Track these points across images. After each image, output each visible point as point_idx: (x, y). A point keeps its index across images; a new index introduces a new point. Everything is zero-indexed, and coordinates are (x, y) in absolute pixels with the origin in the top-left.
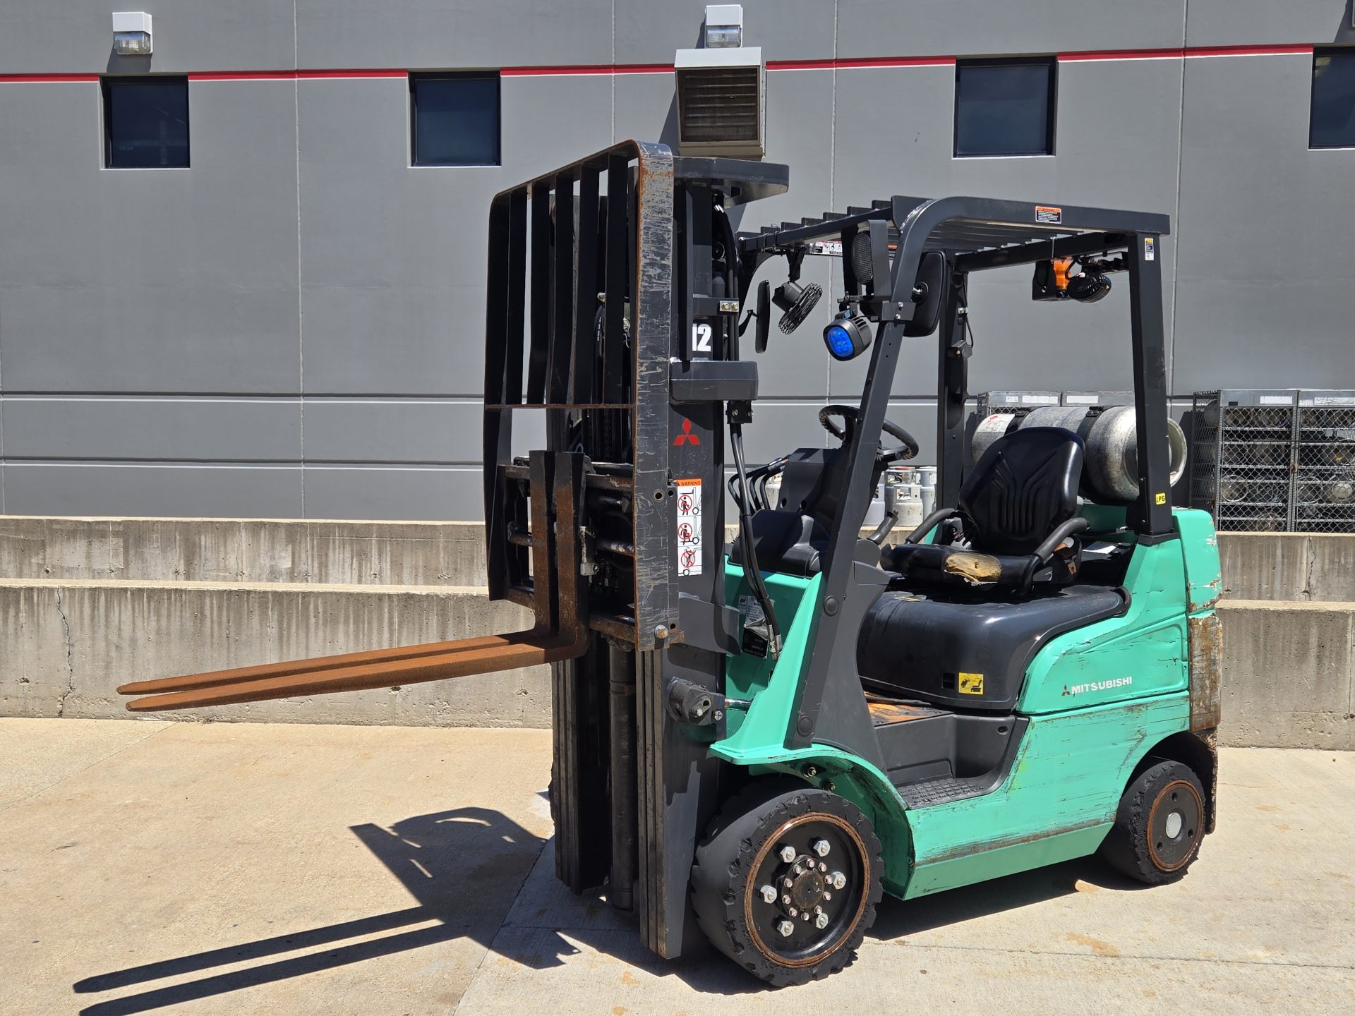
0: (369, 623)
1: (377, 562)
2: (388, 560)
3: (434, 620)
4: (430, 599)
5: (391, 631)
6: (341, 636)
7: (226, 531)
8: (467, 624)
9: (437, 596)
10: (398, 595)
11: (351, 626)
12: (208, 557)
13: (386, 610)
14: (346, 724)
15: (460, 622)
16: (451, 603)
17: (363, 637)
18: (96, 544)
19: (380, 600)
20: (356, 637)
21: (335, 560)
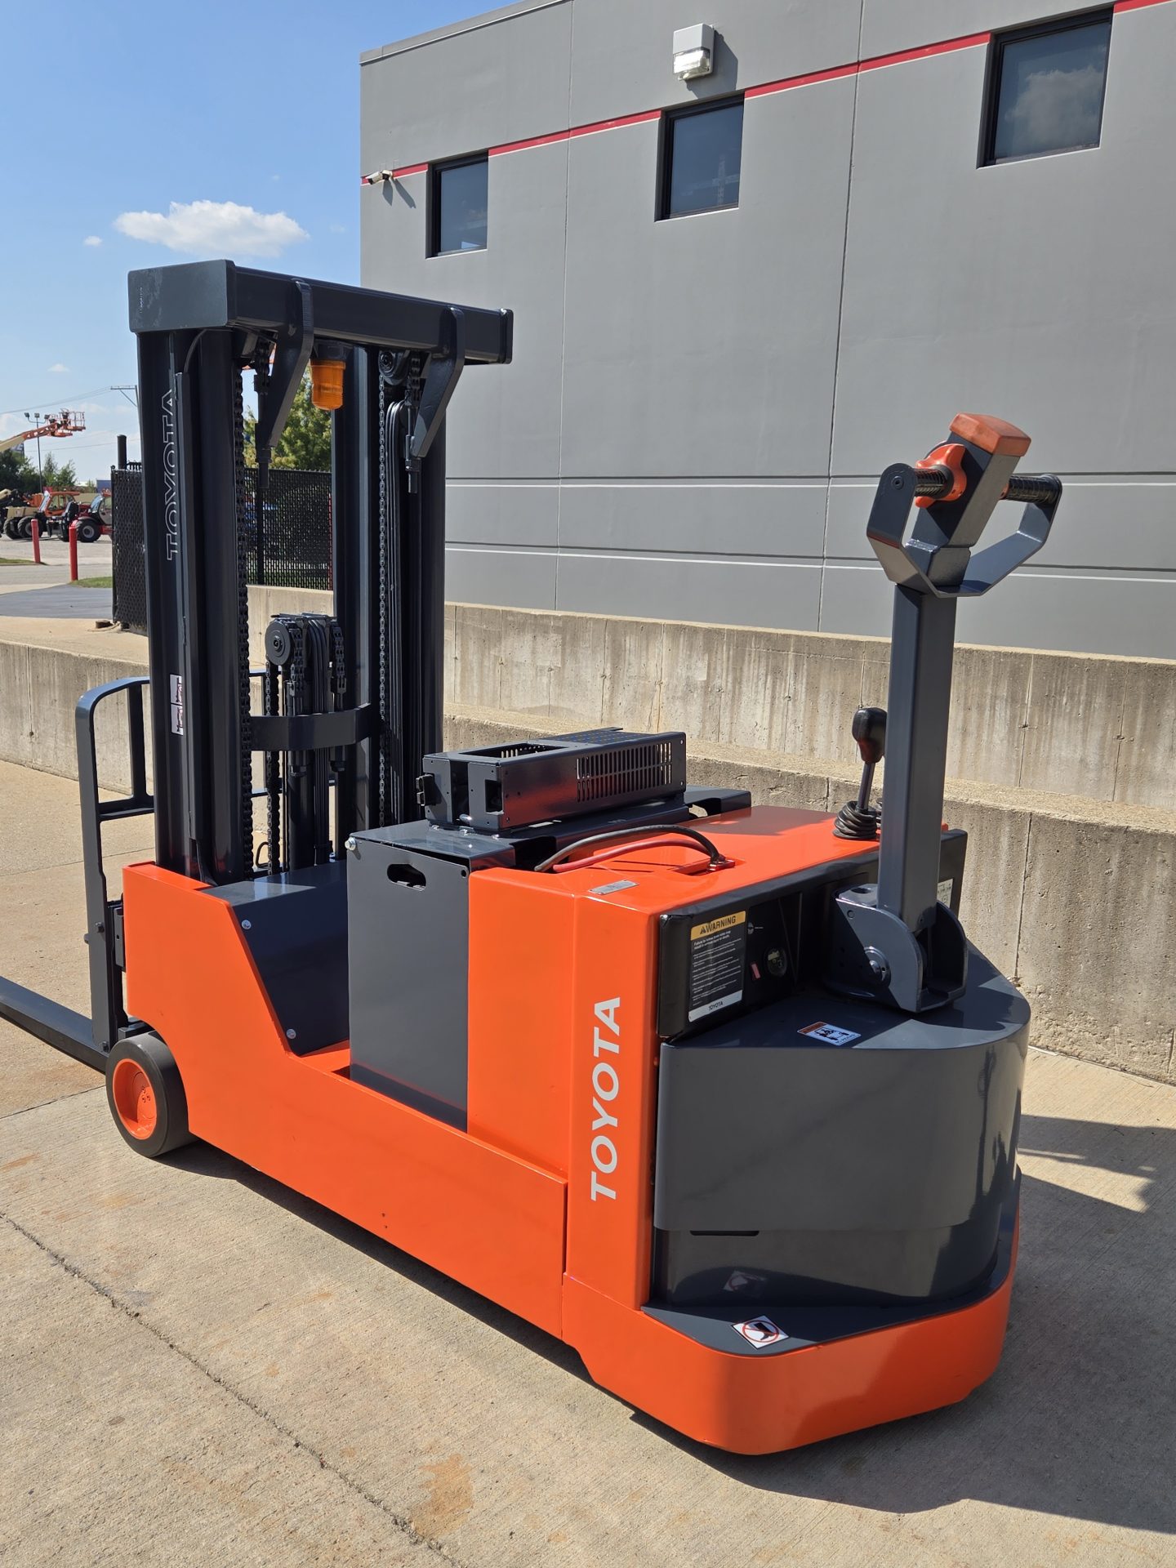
1: (792, 682)
2: (804, 681)
7: (648, 632)
12: (631, 662)
18: (540, 639)
21: (749, 677)
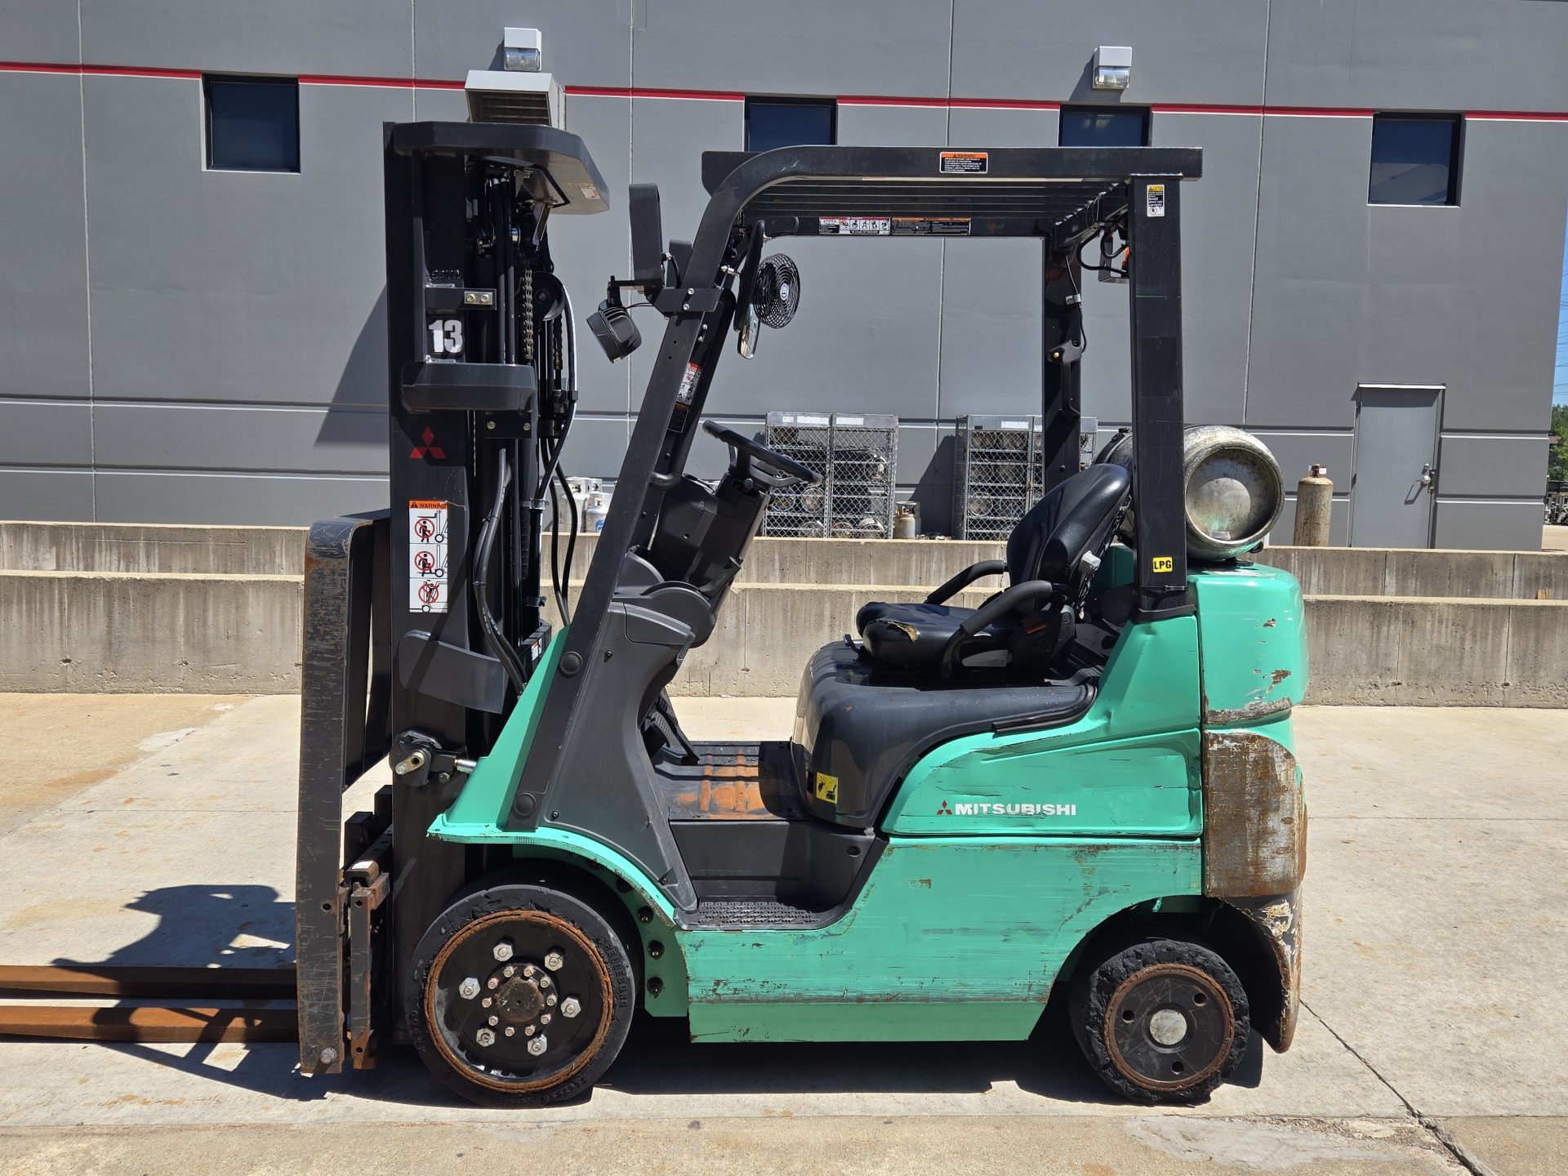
0: (41, 603)
3: (101, 601)
4: (96, 581)
5: (62, 610)
6: (15, 615)
8: (132, 603)
9: (104, 579)
10: (67, 579)
11: (24, 606)
13: (57, 592)
14: (21, 692)
15: (124, 602)
16: (116, 586)
17: (36, 613)
19: (50, 583)
20: (29, 615)
